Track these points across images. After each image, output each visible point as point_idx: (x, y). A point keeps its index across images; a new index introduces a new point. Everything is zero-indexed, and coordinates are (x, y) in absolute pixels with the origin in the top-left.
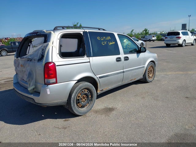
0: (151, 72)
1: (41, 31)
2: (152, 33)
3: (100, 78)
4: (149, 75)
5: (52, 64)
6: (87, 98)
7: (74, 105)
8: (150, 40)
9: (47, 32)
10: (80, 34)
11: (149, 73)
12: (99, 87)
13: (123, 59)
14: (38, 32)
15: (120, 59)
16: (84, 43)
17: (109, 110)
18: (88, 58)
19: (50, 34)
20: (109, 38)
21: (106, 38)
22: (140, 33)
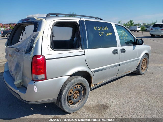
0: (145, 64)
1: (32, 18)
2: (136, 25)
3: (95, 71)
4: (142, 67)
5: (41, 57)
6: (79, 94)
7: (65, 103)
8: (135, 31)
9: (38, 19)
10: (76, 23)
11: (142, 65)
12: (93, 81)
13: (119, 51)
14: (28, 19)
15: (117, 52)
16: (80, 33)
17: (103, 108)
18: (83, 50)
19: (41, 22)
20: (106, 28)
21: (103, 28)
22: (126, 24)
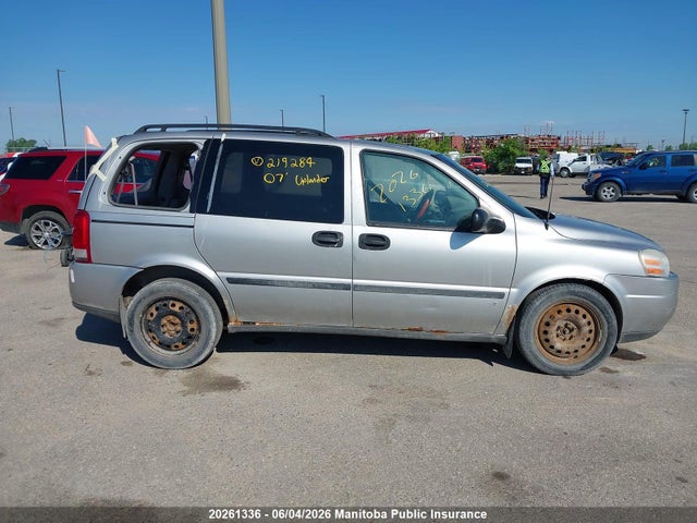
4: (547, 340)
6: (182, 327)
11: (550, 329)
13: (351, 240)
15: (333, 239)
17: (230, 384)
18: (193, 215)
20: (306, 162)
21: (291, 162)
